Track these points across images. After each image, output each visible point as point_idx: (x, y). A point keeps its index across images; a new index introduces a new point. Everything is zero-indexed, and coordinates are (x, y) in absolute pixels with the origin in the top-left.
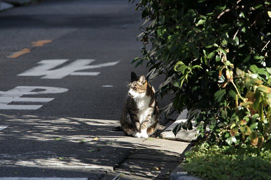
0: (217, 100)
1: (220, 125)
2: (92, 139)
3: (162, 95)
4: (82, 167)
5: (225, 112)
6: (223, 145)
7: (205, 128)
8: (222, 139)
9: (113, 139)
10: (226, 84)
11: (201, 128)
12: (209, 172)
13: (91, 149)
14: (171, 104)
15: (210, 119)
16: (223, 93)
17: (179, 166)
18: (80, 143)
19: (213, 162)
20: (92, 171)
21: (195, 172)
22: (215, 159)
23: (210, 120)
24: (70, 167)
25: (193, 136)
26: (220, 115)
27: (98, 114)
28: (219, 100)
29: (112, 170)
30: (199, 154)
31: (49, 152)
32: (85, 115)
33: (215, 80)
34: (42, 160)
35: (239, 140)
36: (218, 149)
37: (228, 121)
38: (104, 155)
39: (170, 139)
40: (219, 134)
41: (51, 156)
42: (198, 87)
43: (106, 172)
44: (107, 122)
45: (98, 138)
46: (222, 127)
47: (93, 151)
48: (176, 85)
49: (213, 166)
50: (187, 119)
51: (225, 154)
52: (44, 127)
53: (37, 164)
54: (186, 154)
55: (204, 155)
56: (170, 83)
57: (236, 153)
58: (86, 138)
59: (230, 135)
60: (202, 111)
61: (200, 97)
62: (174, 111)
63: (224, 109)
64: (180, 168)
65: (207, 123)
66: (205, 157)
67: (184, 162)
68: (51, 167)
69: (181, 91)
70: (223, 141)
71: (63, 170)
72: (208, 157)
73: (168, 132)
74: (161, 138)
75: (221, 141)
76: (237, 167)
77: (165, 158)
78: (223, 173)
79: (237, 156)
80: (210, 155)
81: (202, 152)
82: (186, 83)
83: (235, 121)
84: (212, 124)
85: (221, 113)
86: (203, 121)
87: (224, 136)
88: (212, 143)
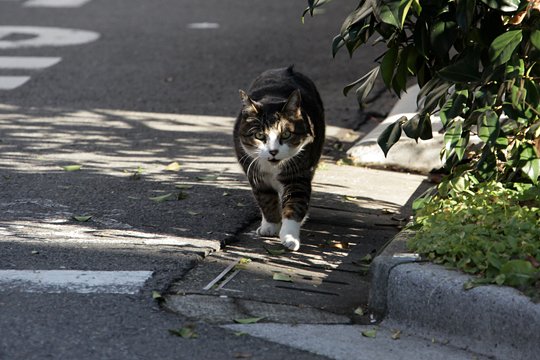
0: (499, 58)
1: (508, 128)
2: (163, 168)
3: (350, 46)
4: (137, 241)
5: (520, 92)
6: (514, 181)
7: (466, 135)
8: (514, 165)
9: (220, 168)
10: (523, 15)
11: (456, 135)
12: (479, 252)
13: (161, 194)
14: (376, 71)
15: (482, 110)
16: (517, 40)
17: (398, 238)
18: (131, 178)
19: (489, 227)
20: (164, 251)
21: (438, 252)
22: (492, 219)
23: (479, 113)
24: (105, 241)
25: (435, 159)
26: (508, 98)
27: (179, 101)
28: (505, 59)
29: (218, 248)
30: (450, 206)
31: (48, 203)
32: (145, 102)
33: (494, 6)
34: (28, 223)
36: (502, 190)
37: (530, 116)
38: (194, 210)
39: (373, 167)
40: (504, 151)
41: (52, 212)
42: (448, 24)
43: (202, 254)
44: (202, 123)
45: (180, 163)
46: (511, 133)
47: (166, 200)
48: (389, 19)
49: (489, 236)
50: (417, 111)
51: (522, 204)
52: (35, 135)
53: (16, 235)
54: (416, 205)
55: (463, 206)
56: (372, 14)
58: (146, 166)
59: (533, 153)
60: (458, 88)
61: (453, 52)
62: (384, 91)
63: (517, 84)
64: (400, 242)
65: (472, 121)
66: (468, 214)
67: (411, 228)
68: (53, 241)
69: (402, 35)
70: (514, 169)
71: (85, 251)
72: (475, 214)
73: (367, 148)
74: (349, 162)
75: (509, 170)
77: (360, 218)
78: (515, 256)
80: (480, 208)
81: (458, 200)
82: (416, 15)
84: (486, 123)
85: (509, 94)
86: (462, 116)
87: (519, 156)
88: (484, 176)
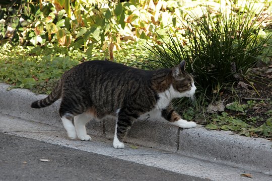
1: (24, 24)
5: (28, 9)
6: (27, 45)
7: (6, 27)
8: (26, 39)
11: (2, 27)
12: (13, 75)
15: (12, 16)
19: (17, 65)
22: (18, 62)
23: (11, 18)
26: (23, 12)
35: (45, 40)
36: (22, 49)
37: (32, 19)
40: (22, 33)
46: (26, 26)
49: (17, 68)
51: (30, 55)
55: (6, 56)
57: (42, 54)
59: (34, 34)
60: (2, 7)
63: (26, 5)
65: (8, 21)
66: (8, 60)
70: (27, 41)
72: (11, 59)
75: (25, 41)
76: (43, 69)
78: (28, 76)
79: (43, 57)
80: (13, 57)
83: (39, 17)
84: (14, 22)
85: (23, 9)
86: (4, 19)
87: (28, 36)
88: (14, 44)
